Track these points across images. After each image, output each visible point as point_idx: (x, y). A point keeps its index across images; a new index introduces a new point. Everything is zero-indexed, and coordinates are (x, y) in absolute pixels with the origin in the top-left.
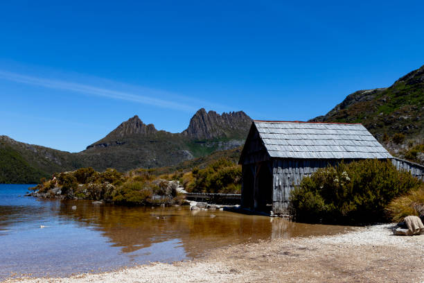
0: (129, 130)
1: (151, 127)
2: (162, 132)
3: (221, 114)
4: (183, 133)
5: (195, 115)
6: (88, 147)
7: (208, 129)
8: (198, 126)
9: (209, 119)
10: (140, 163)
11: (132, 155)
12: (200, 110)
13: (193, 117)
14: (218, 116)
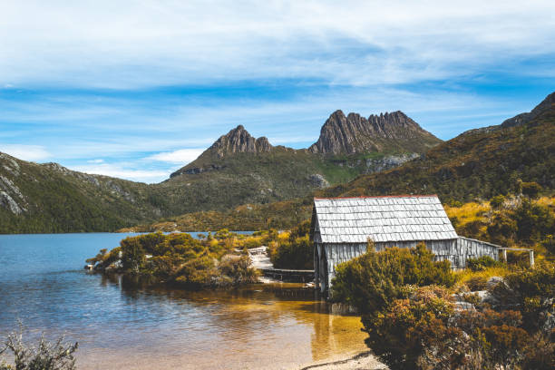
0: (231, 148)
1: (262, 142)
2: (280, 148)
3: (367, 118)
4: (311, 149)
5: (328, 121)
6: (173, 175)
7: (349, 141)
8: (333, 137)
9: (349, 125)
10: (249, 195)
11: (237, 184)
12: (336, 113)
13: (326, 124)
14: (363, 121)
